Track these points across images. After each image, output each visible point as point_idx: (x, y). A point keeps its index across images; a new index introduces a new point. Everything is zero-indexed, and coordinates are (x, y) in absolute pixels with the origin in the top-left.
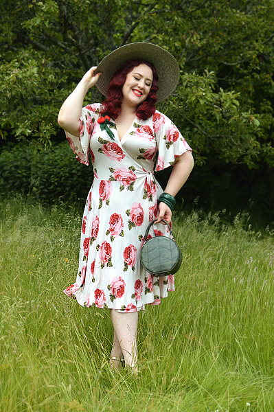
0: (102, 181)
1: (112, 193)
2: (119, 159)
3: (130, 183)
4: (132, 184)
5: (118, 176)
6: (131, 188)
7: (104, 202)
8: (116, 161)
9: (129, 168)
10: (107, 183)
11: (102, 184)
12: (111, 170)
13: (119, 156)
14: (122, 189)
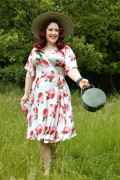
0: (38, 78)
1: (41, 83)
2: (46, 67)
3: (51, 78)
4: (52, 79)
5: (45, 75)
6: (51, 81)
7: (37, 87)
8: (45, 68)
9: (51, 71)
10: (40, 79)
11: (38, 79)
12: (43, 72)
13: (46, 65)
14: (46, 81)
